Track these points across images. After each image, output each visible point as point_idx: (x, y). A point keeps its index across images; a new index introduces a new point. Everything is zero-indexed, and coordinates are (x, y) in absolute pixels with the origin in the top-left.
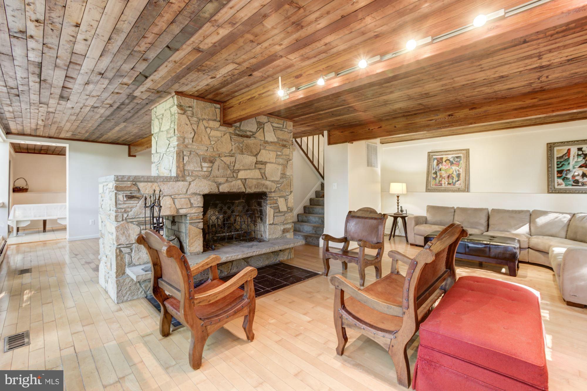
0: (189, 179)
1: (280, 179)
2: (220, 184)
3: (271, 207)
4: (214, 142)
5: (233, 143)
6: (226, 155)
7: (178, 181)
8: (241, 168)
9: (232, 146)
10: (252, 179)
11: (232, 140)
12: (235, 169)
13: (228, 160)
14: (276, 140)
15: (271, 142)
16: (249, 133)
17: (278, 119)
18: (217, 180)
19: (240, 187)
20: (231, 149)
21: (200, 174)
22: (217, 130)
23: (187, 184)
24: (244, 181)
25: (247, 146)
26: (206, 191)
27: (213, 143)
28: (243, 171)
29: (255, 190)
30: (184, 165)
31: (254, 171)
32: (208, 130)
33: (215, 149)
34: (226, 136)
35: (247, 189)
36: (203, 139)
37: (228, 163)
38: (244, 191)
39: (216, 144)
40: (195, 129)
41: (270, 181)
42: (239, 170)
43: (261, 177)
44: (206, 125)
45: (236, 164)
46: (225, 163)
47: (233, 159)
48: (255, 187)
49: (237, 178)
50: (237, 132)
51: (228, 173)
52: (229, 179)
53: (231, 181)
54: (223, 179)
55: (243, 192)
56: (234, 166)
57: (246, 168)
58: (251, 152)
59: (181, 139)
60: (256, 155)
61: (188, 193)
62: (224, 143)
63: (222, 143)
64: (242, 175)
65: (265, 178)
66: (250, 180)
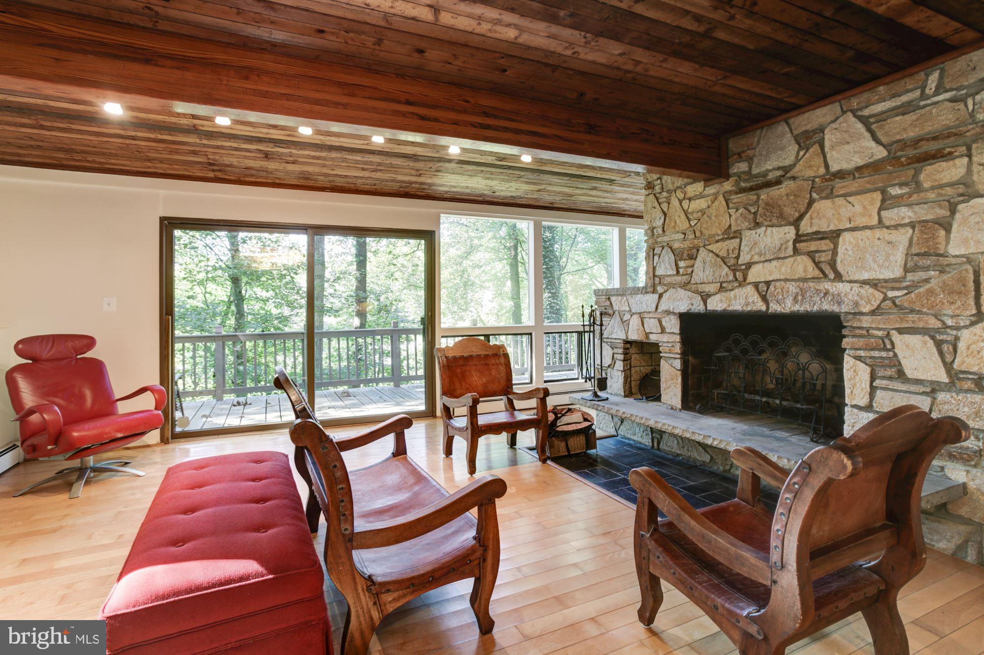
0: (660, 289)
1: (906, 270)
2: (709, 295)
3: (858, 358)
4: (696, 222)
5: (732, 211)
6: (717, 238)
7: (646, 293)
8: (756, 258)
9: (730, 216)
10: (786, 280)
11: (731, 205)
12: (740, 262)
13: (722, 248)
14: (881, 153)
15: (859, 169)
17: (884, 84)
18: (701, 288)
19: (751, 300)
20: (728, 224)
21: (675, 280)
22: (701, 196)
23: (656, 296)
24: (763, 289)
25: (770, 206)
26: (683, 309)
27: (693, 223)
28: (761, 265)
29: (796, 308)
30: (654, 268)
31: (791, 260)
32: (685, 204)
33: (698, 234)
34: (716, 203)
35: (771, 305)
36: (678, 222)
37: (723, 253)
38: (764, 308)
39: (699, 224)
40: (665, 209)
41: (850, 282)
42: (749, 265)
43: (817, 273)
44: (681, 196)
45: (742, 254)
46: (717, 256)
47: (735, 243)
48: (795, 300)
49: (743, 283)
50: (743, 185)
51: (724, 273)
52: (724, 285)
53: (730, 287)
54: (712, 285)
55: (760, 311)
56: (738, 258)
57: (768, 257)
58: (781, 216)
59: (649, 232)
60: (796, 223)
61: (659, 310)
62: (713, 218)
63: (709, 217)
64: (756, 274)
65: (832, 276)
66: (778, 284)
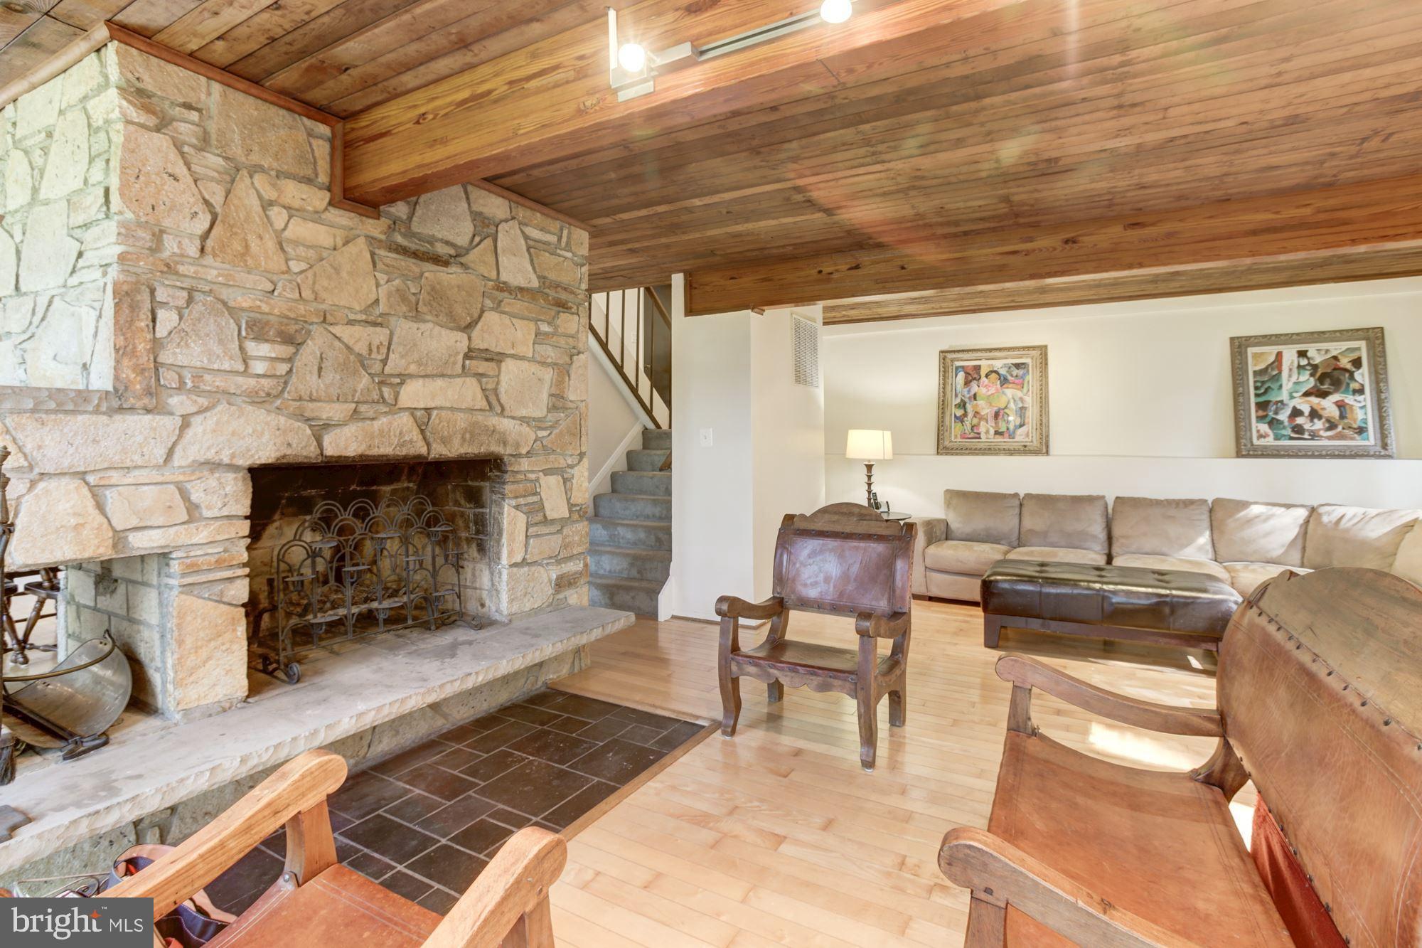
0: (178, 402)
1: (549, 411)
2: (327, 426)
3: (517, 507)
4: (304, 266)
5: (382, 278)
6: (352, 317)
7: (120, 409)
8: (413, 369)
9: (378, 285)
10: (452, 409)
11: (380, 265)
12: (387, 370)
13: (359, 337)
14: (535, 283)
15: (521, 289)
16: (442, 249)
17: (543, 214)
18: (311, 409)
19: (407, 438)
20: (373, 297)
21: (238, 387)
22: (316, 217)
23: (169, 424)
24: (423, 419)
25: (437, 294)
26: (266, 455)
27: (295, 266)
28: (421, 381)
29: (463, 450)
30: (156, 345)
31: (459, 381)
32: (278, 216)
33: (307, 294)
34: (352, 248)
35: (434, 446)
36: (254, 246)
37: (361, 348)
38: (424, 451)
39: (310, 274)
40: (217, 200)
41: (513, 418)
42: (403, 378)
43: (484, 404)
44: (270, 194)
45: (391, 355)
46: (348, 347)
47: (380, 335)
48: (463, 439)
49: (394, 407)
50: (399, 239)
51: (361, 386)
52: (363, 408)
53: (371, 414)
54: (337, 406)
55: (419, 456)
56: (385, 362)
57: (429, 370)
58: (451, 315)
59: (145, 235)
60: (468, 328)
61: (178, 460)
62: (344, 274)
63: (337, 271)
64: (415, 394)
65: (498, 409)
66: (444, 413)
